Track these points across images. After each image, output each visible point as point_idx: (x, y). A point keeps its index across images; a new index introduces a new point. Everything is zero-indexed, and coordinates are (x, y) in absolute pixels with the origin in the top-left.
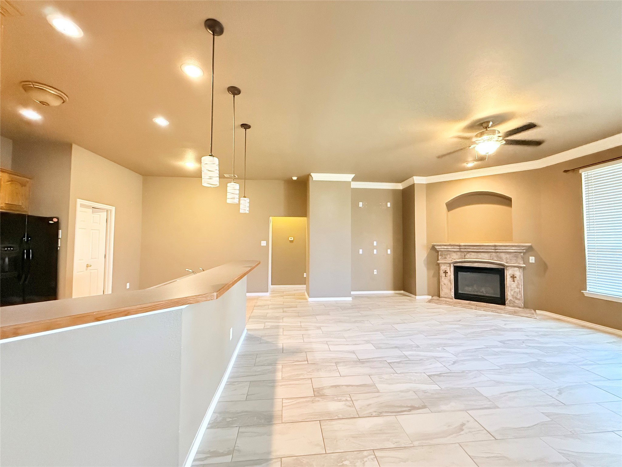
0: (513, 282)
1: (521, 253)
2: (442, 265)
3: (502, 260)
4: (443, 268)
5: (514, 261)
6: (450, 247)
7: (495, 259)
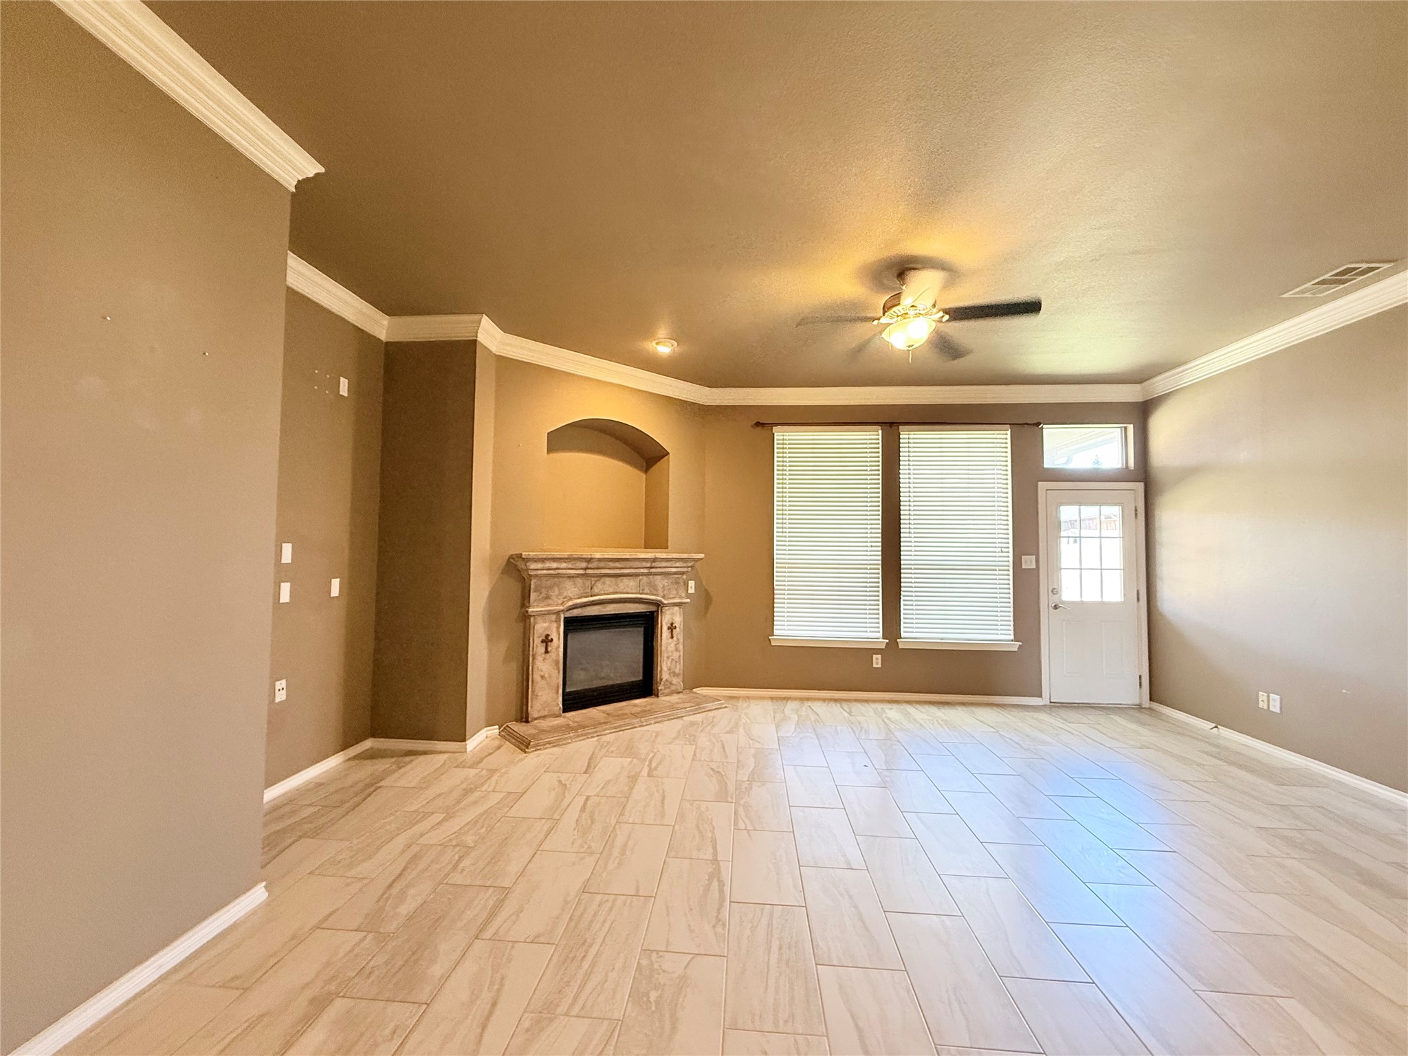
0: (670, 640)
1: (681, 573)
2: (539, 619)
3: (657, 590)
4: (541, 627)
5: (674, 592)
6: (564, 565)
7: (647, 590)
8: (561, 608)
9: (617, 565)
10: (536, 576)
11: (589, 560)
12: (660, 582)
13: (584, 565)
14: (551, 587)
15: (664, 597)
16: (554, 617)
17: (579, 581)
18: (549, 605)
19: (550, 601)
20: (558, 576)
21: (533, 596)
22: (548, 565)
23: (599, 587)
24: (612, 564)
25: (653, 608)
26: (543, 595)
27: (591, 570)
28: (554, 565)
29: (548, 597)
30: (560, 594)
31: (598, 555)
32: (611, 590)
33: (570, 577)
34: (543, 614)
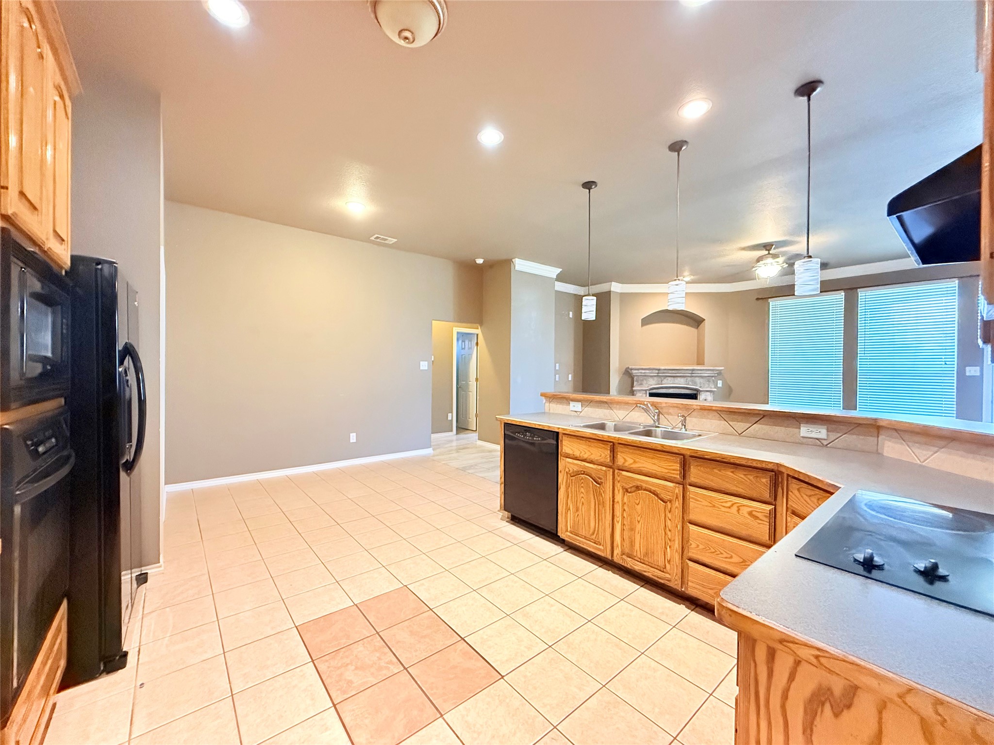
1: (713, 377)
2: (638, 392)
3: (697, 384)
5: (707, 385)
6: (647, 371)
7: (690, 383)
8: (647, 388)
9: (673, 372)
10: (636, 376)
11: (659, 370)
12: (698, 380)
13: (657, 372)
14: (643, 380)
15: (700, 387)
16: (644, 392)
17: (655, 378)
18: (641, 387)
19: (642, 386)
20: (645, 376)
21: (635, 383)
22: (640, 371)
23: (665, 381)
24: (670, 372)
25: (695, 392)
26: (640, 383)
27: (661, 374)
28: (643, 371)
29: (641, 384)
30: (647, 383)
31: (663, 368)
32: (671, 382)
33: (652, 376)
34: (640, 391)
